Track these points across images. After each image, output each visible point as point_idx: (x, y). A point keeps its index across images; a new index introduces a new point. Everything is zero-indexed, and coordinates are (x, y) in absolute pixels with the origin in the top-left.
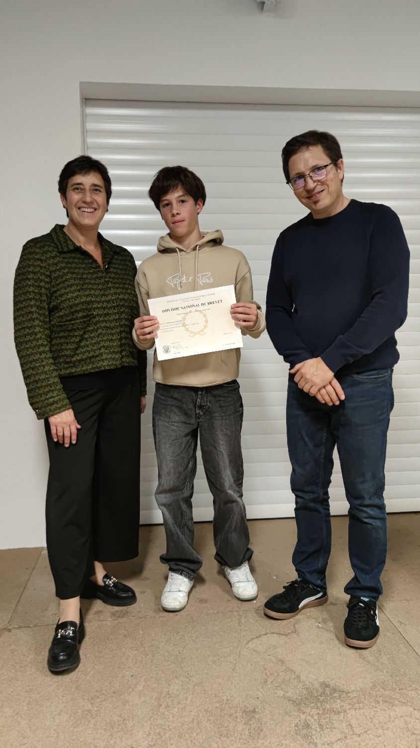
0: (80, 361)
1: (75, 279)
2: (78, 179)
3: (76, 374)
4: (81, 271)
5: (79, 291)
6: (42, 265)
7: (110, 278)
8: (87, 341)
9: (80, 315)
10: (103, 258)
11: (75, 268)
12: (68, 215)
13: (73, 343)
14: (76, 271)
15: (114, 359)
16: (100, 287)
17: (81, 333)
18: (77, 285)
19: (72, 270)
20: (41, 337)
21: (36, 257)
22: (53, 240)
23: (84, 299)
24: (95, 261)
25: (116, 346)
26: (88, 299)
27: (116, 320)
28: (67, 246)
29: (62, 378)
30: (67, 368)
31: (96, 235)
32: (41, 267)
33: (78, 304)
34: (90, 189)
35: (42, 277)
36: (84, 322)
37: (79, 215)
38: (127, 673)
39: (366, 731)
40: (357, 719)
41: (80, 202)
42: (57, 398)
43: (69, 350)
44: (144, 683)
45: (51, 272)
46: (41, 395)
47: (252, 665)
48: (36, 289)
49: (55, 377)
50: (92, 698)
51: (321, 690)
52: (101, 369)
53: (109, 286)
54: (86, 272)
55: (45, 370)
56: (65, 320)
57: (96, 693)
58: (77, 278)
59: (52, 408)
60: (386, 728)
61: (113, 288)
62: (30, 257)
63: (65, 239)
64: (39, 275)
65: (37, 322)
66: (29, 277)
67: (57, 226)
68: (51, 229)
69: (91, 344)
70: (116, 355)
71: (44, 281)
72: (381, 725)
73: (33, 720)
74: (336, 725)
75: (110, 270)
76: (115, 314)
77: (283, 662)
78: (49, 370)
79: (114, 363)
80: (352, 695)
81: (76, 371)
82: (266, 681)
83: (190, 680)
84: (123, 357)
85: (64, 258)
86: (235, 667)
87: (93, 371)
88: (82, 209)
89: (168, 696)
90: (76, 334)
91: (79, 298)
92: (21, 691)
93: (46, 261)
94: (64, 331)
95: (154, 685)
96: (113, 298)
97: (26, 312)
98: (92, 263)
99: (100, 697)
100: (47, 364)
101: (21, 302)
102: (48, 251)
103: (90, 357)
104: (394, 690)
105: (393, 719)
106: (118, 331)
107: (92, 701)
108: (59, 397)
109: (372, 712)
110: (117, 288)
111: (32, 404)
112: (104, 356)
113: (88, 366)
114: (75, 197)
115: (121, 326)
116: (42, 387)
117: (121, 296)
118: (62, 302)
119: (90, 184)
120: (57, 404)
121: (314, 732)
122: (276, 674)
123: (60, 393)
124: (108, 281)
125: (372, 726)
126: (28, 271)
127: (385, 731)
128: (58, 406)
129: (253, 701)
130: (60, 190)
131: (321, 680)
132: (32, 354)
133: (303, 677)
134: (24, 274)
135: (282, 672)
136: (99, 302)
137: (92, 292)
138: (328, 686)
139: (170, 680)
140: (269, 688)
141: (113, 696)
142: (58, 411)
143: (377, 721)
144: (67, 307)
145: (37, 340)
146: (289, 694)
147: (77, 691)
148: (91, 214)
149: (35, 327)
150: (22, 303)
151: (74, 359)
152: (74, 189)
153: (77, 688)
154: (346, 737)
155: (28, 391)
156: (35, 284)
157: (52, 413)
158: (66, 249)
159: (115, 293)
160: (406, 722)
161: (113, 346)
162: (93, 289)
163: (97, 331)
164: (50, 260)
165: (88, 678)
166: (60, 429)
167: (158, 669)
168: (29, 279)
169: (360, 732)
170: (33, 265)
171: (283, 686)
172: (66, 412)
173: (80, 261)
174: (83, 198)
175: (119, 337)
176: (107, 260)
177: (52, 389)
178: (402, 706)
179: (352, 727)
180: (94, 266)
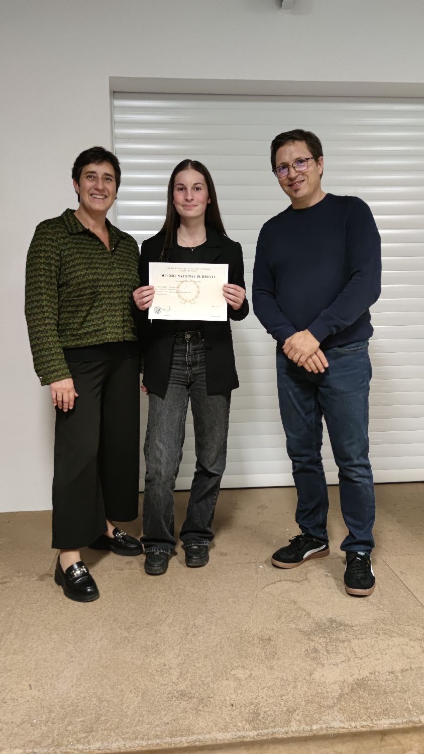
0: (85, 334)
1: (83, 258)
2: (92, 167)
3: (82, 346)
4: (89, 251)
5: (87, 269)
6: (53, 244)
7: (115, 259)
8: (92, 316)
9: (88, 291)
10: (110, 241)
11: (83, 248)
12: (79, 200)
13: (80, 317)
14: (85, 251)
15: (117, 333)
16: (106, 267)
17: (88, 308)
18: (85, 264)
19: (81, 250)
20: (47, 310)
21: (48, 237)
22: (64, 222)
23: (91, 277)
24: (102, 243)
25: (119, 321)
26: (95, 277)
27: (119, 297)
28: (77, 228)
29: (66, 350)
30: (74, 340)
31: (104, 221)
32: (52, 247)
33: (86, 281)
34: (102, 178)
35: (53, 256)
36: (91, 298)
37: (90, 200)
38: (158, 610)
39: (367, 656)
40: (359, 647)
41: (93, 189)
42: (57, 367)
43: (76, 323)
44: (173, 617)
45: (61, 251)
46: (43, 363)
47: (267, 605)
48: (46, 266)
49: (59, 347)
50: (128, 628)
51: (328, 624)
52: (105, 342)
53: (114, 266)
54: (93, 252)
55: (49, 340)
56: (73, 295)
57: (131, 624)
58: (85, 258)
59: (52, 375)
60: (384, 653)
61: (119, 268)
62: (42, 236)
63: (75, 222)
64: (50, 253)
65: (44, 297)
66: (41, 255)
67: (68, 210)
68: (62, 213)
69: (96, 318)
70: (119, 329)
71: (54, 259)
72: (380, 651)
73: (78, 644)
74: (341, 651)
75: (116, 253)
76: (119, 292)
77: (295, 603)
78: (52, 341)
79: (117, 336)
80: (355, 628)
81: (82, 343)
82: (280, 617)
83: (213, 616)
84: (124, 333)
85: (73, 239)
86: (253, 606)
87: (98, 343)
88: (94, 196)
89: (194, 627)
90: (83, 309)
91: (87, 276)
92: (66, 622)
93: (57, 241)
94: (72, 306)
95: (182, 619)
96: (117, 277)
97: (35, 287)
98: (98, 245)
99: (135, 627)
100: (51, 336)
101: (32, 277)
102: (59, 232)
103: (95, 330)
104: (392, 625)
105: (391, 647)
106: (121, 307)
107: (129, 631)
108: (60, 366)
109: (373, 641)
110: (122, 269)
111: (37, 371)
112: (108, 330)
113: (93, 338)
114: (88, 184)
115: (125, 303)
116: (45, 355)
117: (125, 276)
118: (71, 279)
119: (103, 174)
120: (58, 372)
121: (321, 656)
122: (289, 612)
123: (61, 363)
124: (113, 262)
125: (373, 652)
126: (40, 250)
127: (384, 656)
128: (58, 374)
129: (268, 632)
130: (73, 176)
131: (329, 616)
132: (38, 325)
133: (312, 614)
134: (36, 252)
135: (295, 610)
136: (105, 280)
137: (99, 271)
138: (335, 621)
139: (196, 616)
140: (282, 622)
141: (147, 627)
142: (58, 379)
143: (377, 648)
144: (76, 284)
145: (44, 313)
146: (301, 626)
147: (115, 623)
148: (102, 200)
149: (42, 301)
150: (32, 279)
151: (80, 332)
152: (88, 177)
153: (114, 620)
154: (349, 660)
155: (35, 359)
156: (46, 261)
157: (52, 380)
158: (75, 231)
159: (120, 273)
160: (402, 649)
161: (116, 322)
162: (99, 268)
163: (101, 307)
164: (60, 240)
165: (124, 613)
166: (59, 395)
167: (185, 607)
168: (40, 257)
169: (362, 656)
170: (45, 245)
171: (295, 621)
172: (67, 380)
173: (88, 242)
174: (95, 185)
175: (121, 313)
176: (113, 243)
177: (53, 358)
178: (400, 637)
179: (354, 652)
180: (101, 247)
